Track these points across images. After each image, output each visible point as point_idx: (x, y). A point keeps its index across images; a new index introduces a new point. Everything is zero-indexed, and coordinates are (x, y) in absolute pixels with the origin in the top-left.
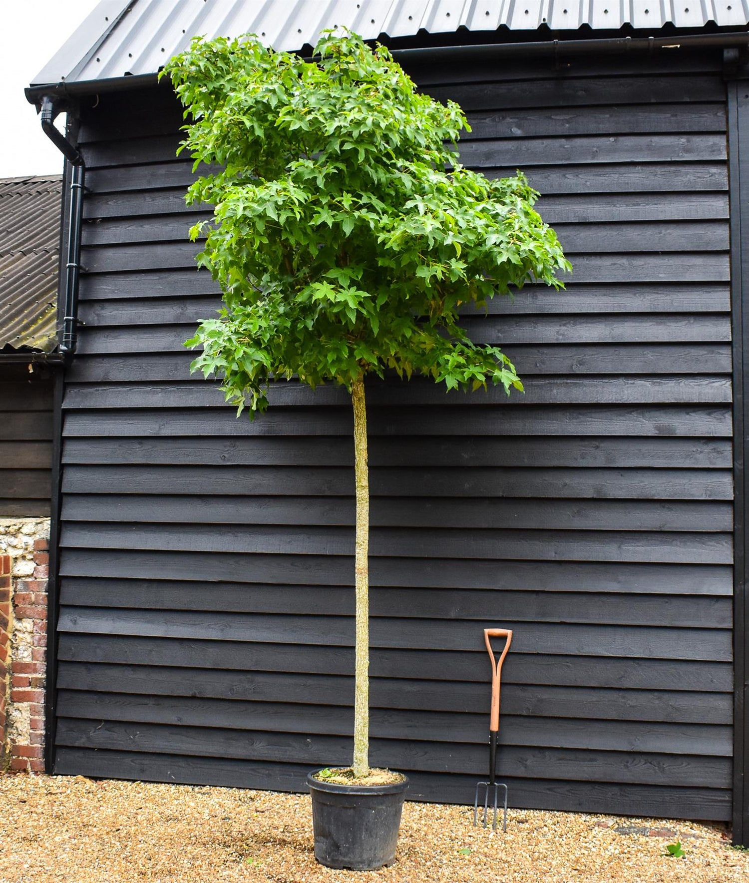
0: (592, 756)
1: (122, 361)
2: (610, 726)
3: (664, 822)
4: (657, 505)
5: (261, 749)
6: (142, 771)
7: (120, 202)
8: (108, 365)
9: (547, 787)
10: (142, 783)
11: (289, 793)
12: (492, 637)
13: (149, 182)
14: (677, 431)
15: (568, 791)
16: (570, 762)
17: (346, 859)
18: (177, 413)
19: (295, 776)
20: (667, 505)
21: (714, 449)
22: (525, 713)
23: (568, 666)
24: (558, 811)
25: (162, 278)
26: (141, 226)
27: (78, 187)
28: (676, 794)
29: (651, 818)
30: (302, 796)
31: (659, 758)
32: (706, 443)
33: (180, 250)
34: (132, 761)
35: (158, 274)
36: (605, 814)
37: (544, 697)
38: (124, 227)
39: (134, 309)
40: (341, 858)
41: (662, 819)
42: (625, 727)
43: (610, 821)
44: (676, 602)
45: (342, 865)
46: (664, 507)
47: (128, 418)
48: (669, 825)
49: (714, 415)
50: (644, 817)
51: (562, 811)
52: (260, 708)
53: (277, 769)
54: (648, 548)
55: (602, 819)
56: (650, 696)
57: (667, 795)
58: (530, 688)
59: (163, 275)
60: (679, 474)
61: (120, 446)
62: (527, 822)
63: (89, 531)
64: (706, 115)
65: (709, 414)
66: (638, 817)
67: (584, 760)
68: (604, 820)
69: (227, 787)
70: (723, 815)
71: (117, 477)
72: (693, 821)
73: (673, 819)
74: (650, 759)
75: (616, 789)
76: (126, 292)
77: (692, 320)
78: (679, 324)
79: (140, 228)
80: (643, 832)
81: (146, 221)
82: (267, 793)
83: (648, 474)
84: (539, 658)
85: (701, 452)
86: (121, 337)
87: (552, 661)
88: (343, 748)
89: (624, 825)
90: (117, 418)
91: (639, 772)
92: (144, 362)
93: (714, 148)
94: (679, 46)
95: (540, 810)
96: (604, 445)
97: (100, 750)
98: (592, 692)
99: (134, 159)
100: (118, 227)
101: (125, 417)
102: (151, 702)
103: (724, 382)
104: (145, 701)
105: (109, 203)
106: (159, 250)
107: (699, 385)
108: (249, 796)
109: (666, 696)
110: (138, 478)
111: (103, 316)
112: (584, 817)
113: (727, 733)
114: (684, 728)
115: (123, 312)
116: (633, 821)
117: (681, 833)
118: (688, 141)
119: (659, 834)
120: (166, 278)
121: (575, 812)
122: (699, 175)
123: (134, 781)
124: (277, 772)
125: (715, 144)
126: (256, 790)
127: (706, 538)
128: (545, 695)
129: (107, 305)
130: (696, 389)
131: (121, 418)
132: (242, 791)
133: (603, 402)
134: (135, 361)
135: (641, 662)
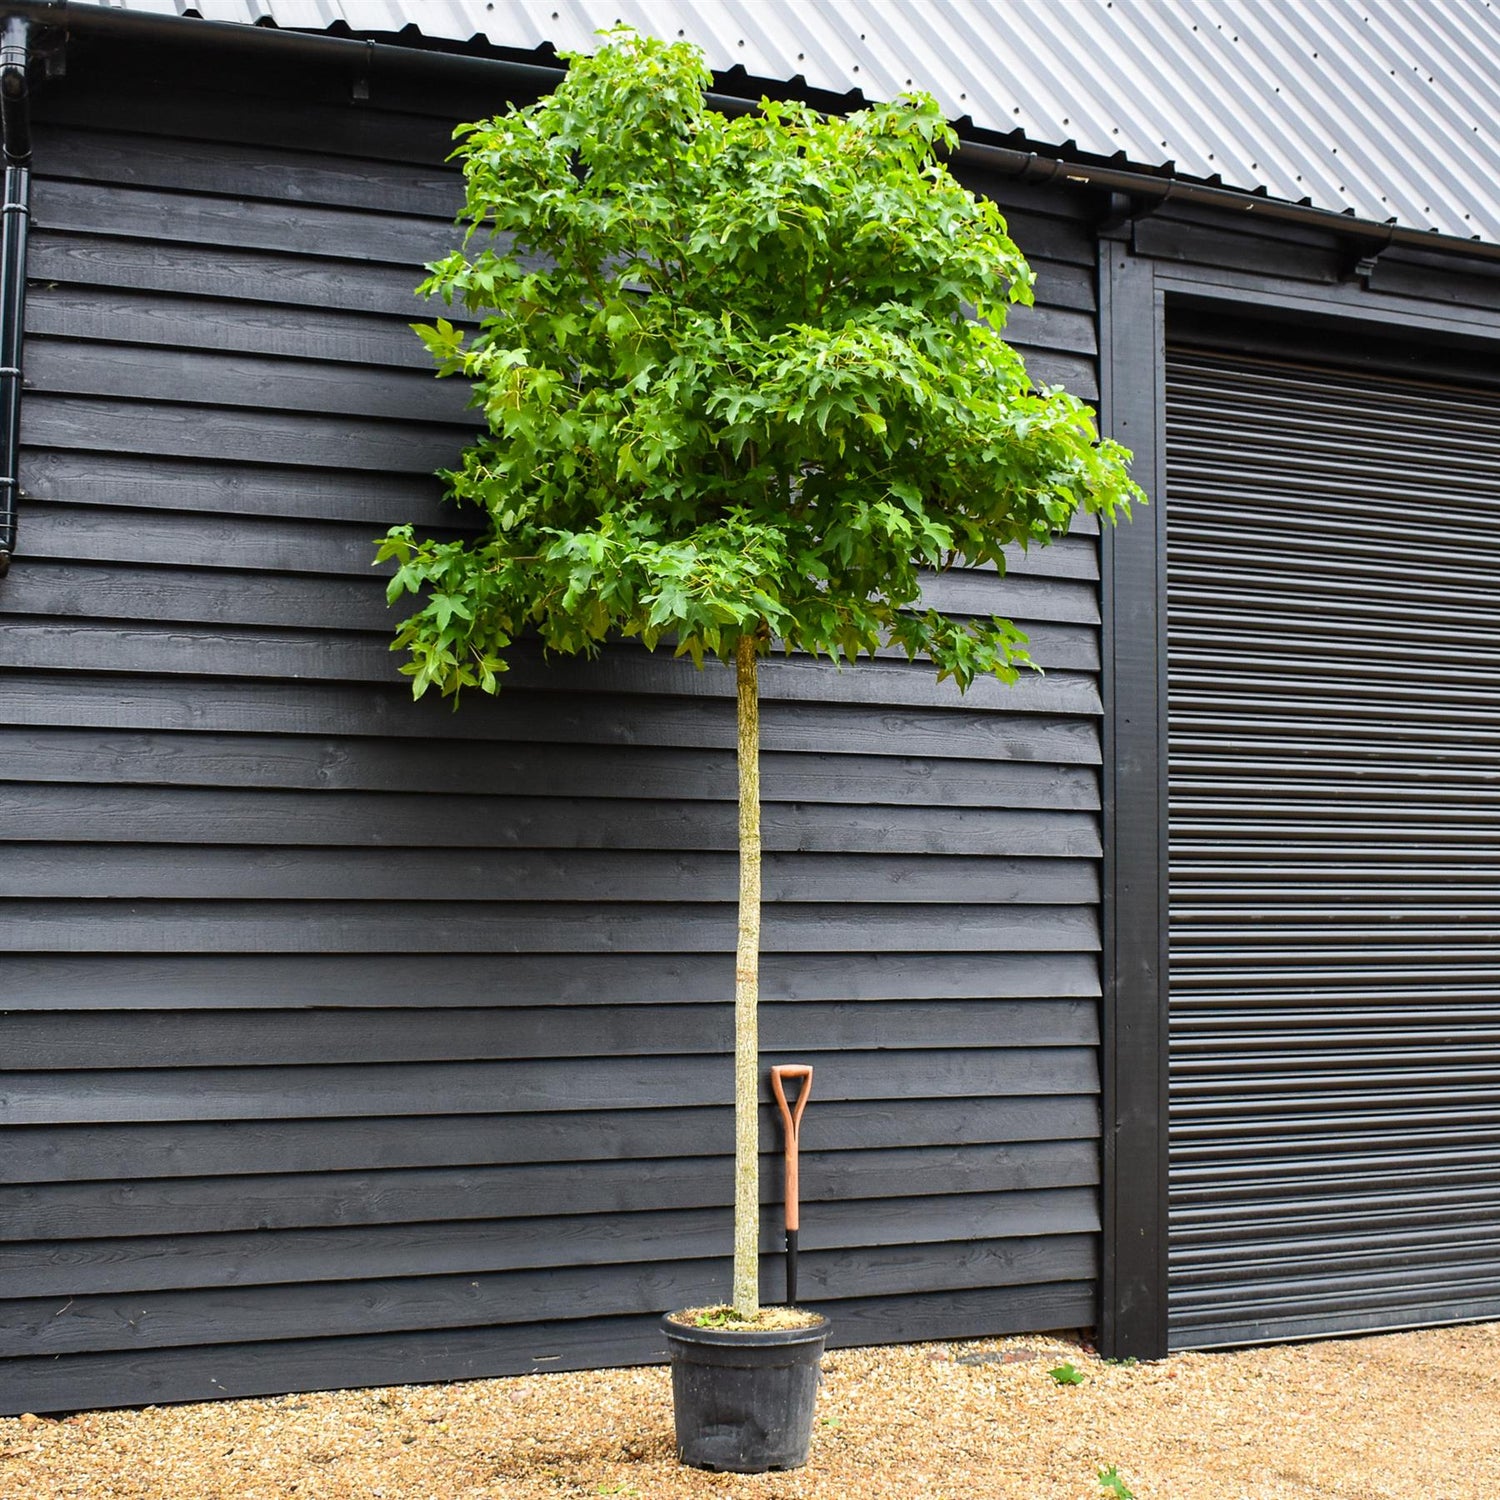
0: (916, 1254)
1: (105, 577)
2: (942, 1205)
3: (1010, 1341)
4: (1005, 864)
5: (388, 1312)
6: (157, 1384)
7: (97, 255)
8: (74, 583)
9: (852, 1311)
10: (158, 1410)
11: (445, 1383)
12: (785, 1079)
13: (165, 227)
14: (1035, 754)
15: (882, 1313)
16: (887, 1267)
17: (775, 1454)
18: (223, 687)
19: (453, 1351)
20: (1018, 865)
21: (1077, 782)
22: (826, 1197)
23: (887, 1118)
24: (867, 1346)
25: (191, 421)
26: (147, 312)
27: (19, 210)
28: (1027, 1297)
29: (990, 1337)
30: (467, 1385)
31: (1004, 1246)
32: (1065, 773)
33: (231, 370)
34: (133, 1369)
35: (183, 412)
36: (931, 1341)
37: (850, 1170)
38: (106, 307)
39: (133, 474)
40: (767, 1453)
41: (1006, 1336)
42: (960, 1203)
43: (943, 1350)
44: (1026, 1008)
45: (768, 1465)
46: (1013, 867)
47: (120, 691)
48: (1019, 1343)
49: (1077, 731)
50: (981, 1338)
51: (872, 1346)
52: (389, 1236)
53: (417, 1343)
54: (996, 930)
55: (933, 1349)
56: (992, 1153)
57: (1014, 1300)
58: (831, 1157)
59: (193, 415)
60: (1033, 817)
61: (101, 747)
62: (836, 1369)
63: (32, 919)
64: (1069, 283)
65: (1070, 730)
66: (973, 1339)
67: (906, 1262)
68: (933, 1350)
69: (329, 1390)
70: (1082, 1318)
71: (96, 807)
72: (1044, 1334)
73: (1020, 1334)
74: (993, 1247)
75: (947, 1300)
76: (117, 440)
77: (1049, 587)
78: (1034, 593)
79: (143, 316)
80: (991, 1357)
81: (156, 303)
82: (405, 1389)
83: (995, 817)
84: (847, 1108)
85: (1062, 786)
86: (101, 528)
87: (865, 1110)
88: (536, 1290)
89: (962, 1353)
90: (94, 690)
91: (980, 1270)
92: (153, 581)
93: (1081, 335)
94: (1087, 180)
95: (843, 1348)
96: (939, 770)
97: (65, 1356)
98: (916, 1154)
99: (130, 175)
100: (93, 305)
101: (111, 691)
102: (171, 1249)
103: (1088, 684)
104: (159, 1248)
105: (72, 253)
106: (188, 365)
107: (1059, 687)
108: (377, 1400)
109: (1015, 1151)
110: (143, 812)
111: (64, 483)
112: (908, 1351)
113: (1088, 1198)
114: (1037, 1197)
115: (107, 478)
116: (970, 1344)
117: (1043, 1353)
118: (1049, 319)
119: (1015, 1358)
120: (200, 421)
121: (892, 1345)
122: (1061, 371)
123: (139, 1408)
124: (419, 1348)
125: (1080, 330)
126: (384, 1386)
127: (1064, 913)
128: (855, 1165)
129: (67, 459)
130: (1057, 693)
131: (104, 690)
132: (358, 1395)
133: (941, 705)
134: (135, 579)
135: (985, 1103)
